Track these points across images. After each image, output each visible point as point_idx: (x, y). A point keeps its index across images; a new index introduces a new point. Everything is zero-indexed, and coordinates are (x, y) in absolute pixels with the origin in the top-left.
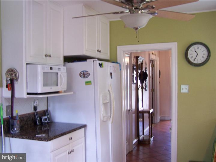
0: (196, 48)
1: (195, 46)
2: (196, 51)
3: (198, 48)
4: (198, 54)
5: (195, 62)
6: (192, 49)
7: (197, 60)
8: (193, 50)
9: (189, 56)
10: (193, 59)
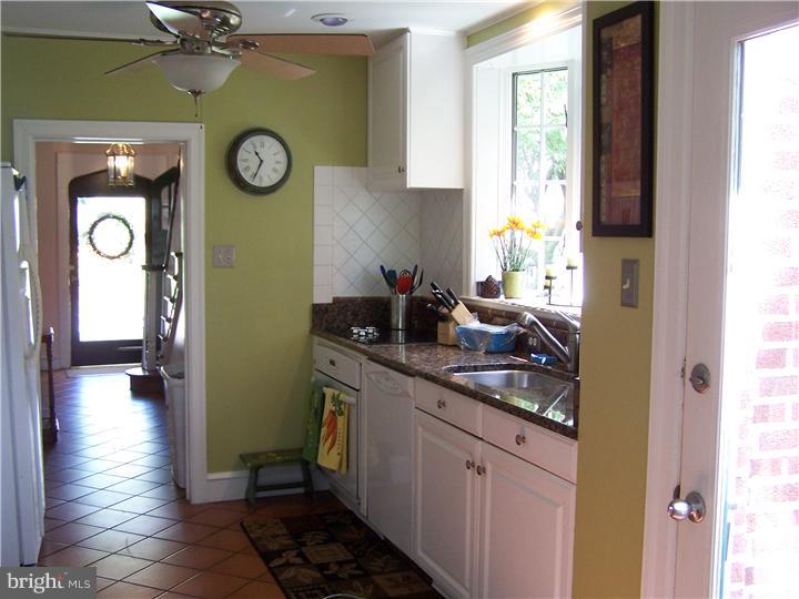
0: (258, 145)
1: (256, 139)
2: (257, 154)
3: (262, 146)
4: (261, 161)
5: (256, 183)
6: (247, 145)
7: (261, 178)
8: (251, 148)
9: (241, 166)
10: (250, 173)
